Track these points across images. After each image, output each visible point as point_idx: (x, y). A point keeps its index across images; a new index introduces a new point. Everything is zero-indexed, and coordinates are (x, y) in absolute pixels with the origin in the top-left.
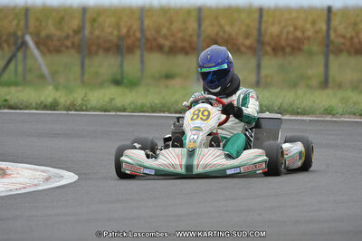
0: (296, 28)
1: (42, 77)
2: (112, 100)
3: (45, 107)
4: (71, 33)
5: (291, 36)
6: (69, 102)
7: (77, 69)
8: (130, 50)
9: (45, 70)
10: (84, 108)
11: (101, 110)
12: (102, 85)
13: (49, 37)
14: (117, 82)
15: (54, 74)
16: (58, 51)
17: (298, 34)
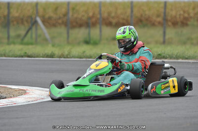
0: (184, 12)
1: (46, 40)
2: (84, 52)
3: (48, 56)
4: (61, 16)
5: (182, 17)
6: (60, 54)
7: (65, 36)
8: (94, 25)
9: (48, 36)
10: (69, 56)
11: (78, 58)
12: (79, 44)
13: (50, 18)
14: (87, 42)
15: (53, 38)
16: (54, 25)
17: (186, 15)
